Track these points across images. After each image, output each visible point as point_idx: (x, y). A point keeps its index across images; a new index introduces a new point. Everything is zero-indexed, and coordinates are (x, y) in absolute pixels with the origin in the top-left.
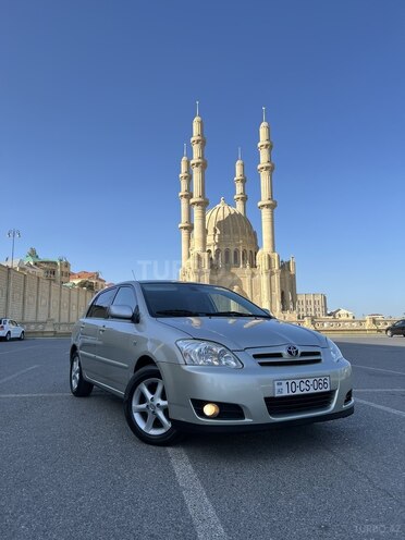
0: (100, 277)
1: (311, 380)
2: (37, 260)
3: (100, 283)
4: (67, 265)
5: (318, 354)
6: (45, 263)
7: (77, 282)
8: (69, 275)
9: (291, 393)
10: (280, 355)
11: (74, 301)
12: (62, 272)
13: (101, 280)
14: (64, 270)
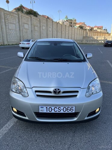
0: (85, 24)
1: (62, 108)
2: (67, 19)
3: (85, 26)
4: (75, 20)
5: (77, 92)
6: (70, 20)
7: (78, 26)
8: (76, 24)
9: (48, 112)
10: (50, 92)
11: (76, 32)
12: (74, 23)
13: (85, 25)
14: (75, 22)
